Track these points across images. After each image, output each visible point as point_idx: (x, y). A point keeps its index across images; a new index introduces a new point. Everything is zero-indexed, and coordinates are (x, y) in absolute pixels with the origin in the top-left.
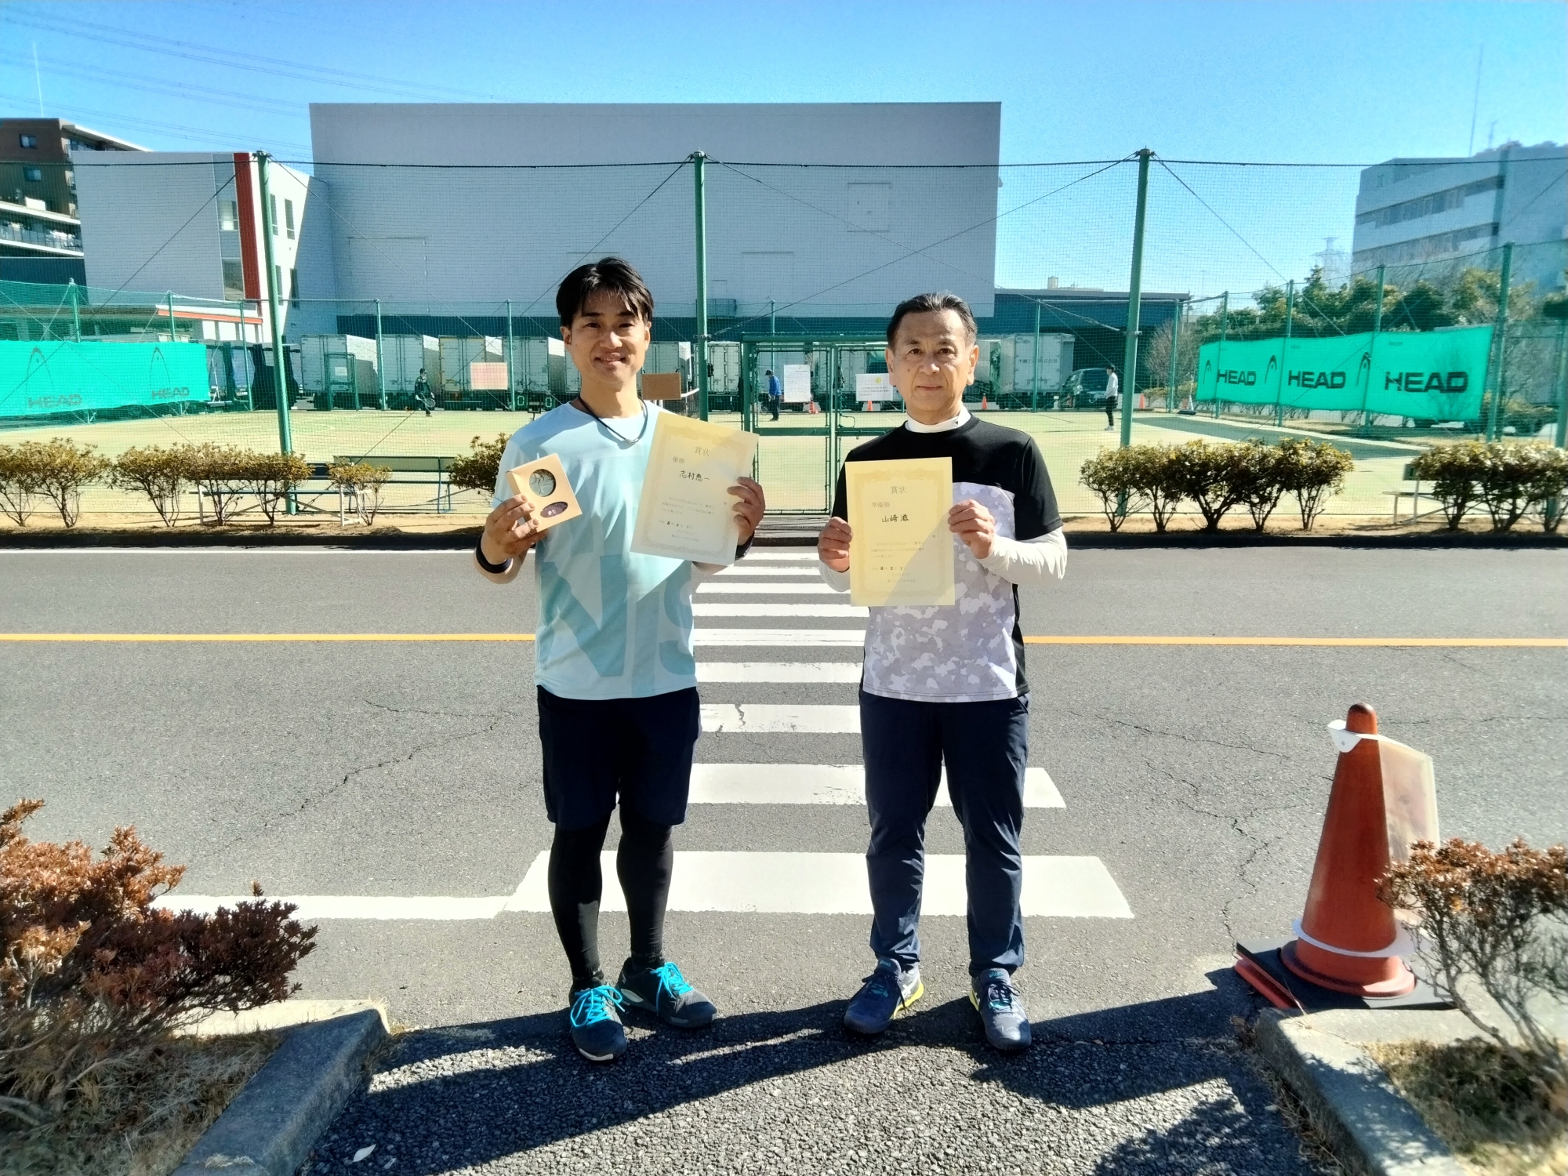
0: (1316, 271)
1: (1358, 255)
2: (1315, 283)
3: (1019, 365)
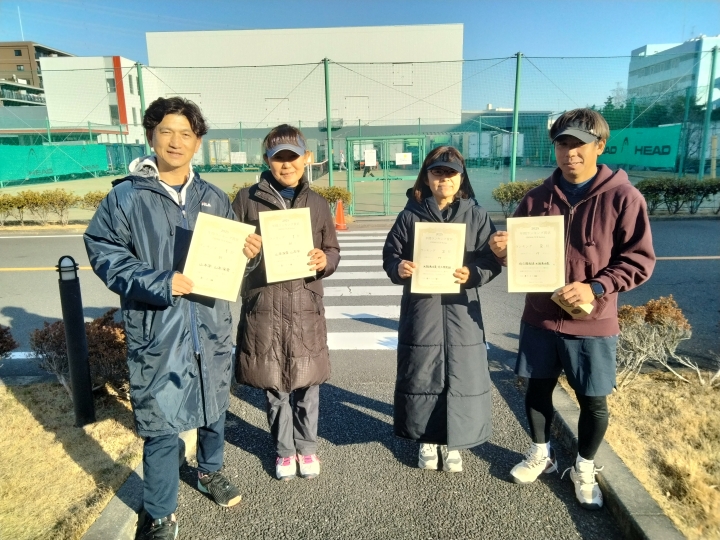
0: (610, 99)
1: (630, 91)
2: (609, 105)
3: (471, 146)
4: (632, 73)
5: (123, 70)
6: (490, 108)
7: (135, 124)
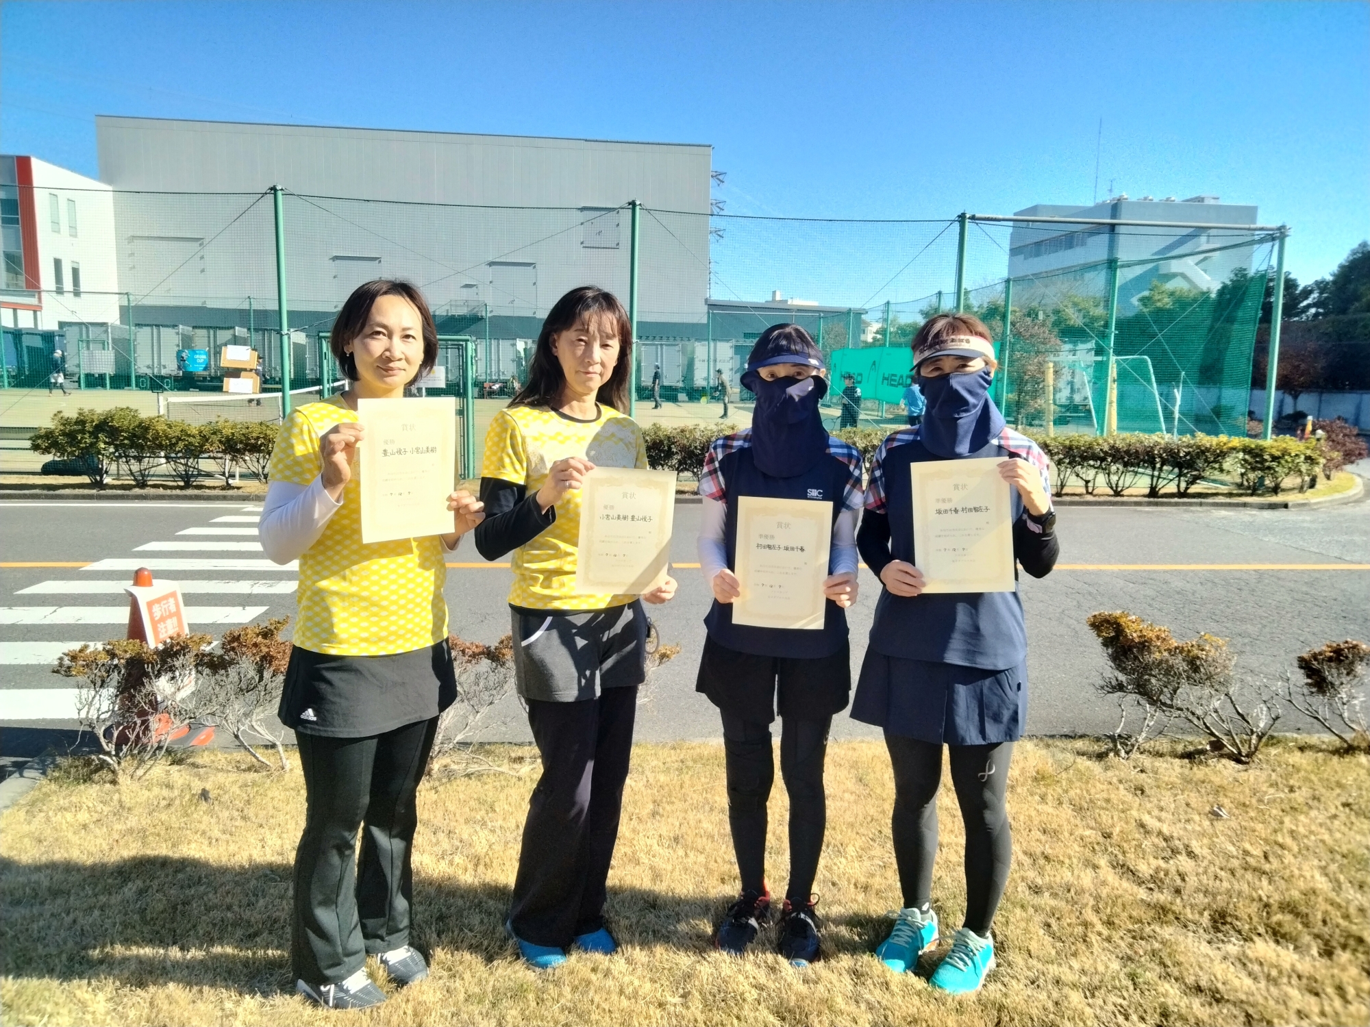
4: (1014, 252)
5: (35, 190)
6: (778, 298)
7: (60, 291)
